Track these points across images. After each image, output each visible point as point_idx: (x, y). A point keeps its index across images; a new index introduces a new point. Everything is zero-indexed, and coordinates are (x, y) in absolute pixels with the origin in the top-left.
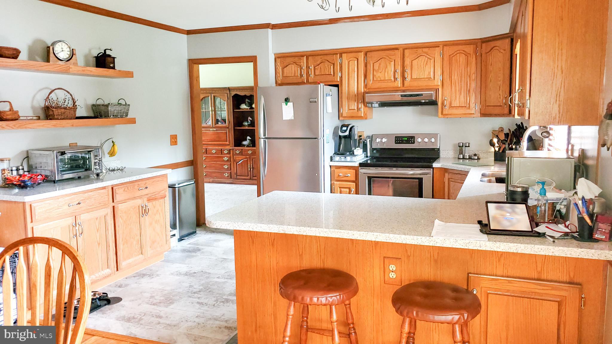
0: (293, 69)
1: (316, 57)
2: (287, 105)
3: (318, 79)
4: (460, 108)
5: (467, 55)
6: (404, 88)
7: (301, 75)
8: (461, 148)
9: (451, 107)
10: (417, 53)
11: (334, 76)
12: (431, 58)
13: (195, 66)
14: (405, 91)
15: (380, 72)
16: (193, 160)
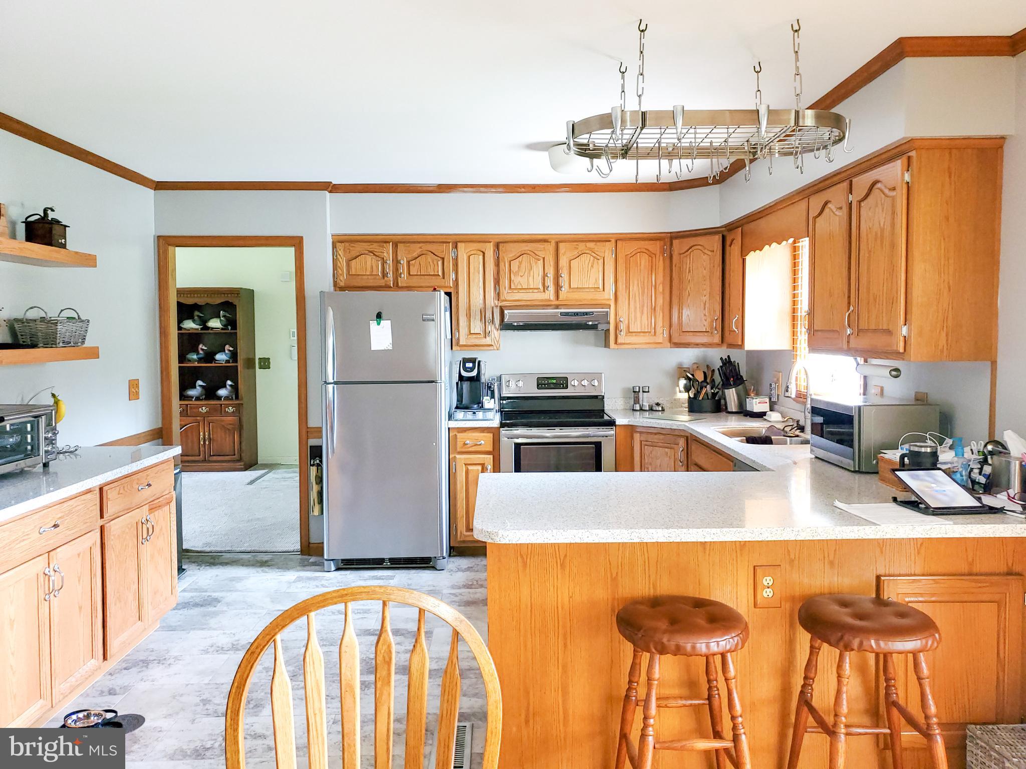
0: (369, 264)
1: (412, 245)
2: (379, 324)
3: (414, 282)
4: (642, 334)
5: (651, 255)
6: (557, 303)
7: (384, 275)
8: (635, 394)
9: (629, 332)
10: (577, 249)
11: (444, 278)
12: (599, 257)
13: (171, 248)
14: (560, 307)
15: (521, 276)
16: (161, 428)
